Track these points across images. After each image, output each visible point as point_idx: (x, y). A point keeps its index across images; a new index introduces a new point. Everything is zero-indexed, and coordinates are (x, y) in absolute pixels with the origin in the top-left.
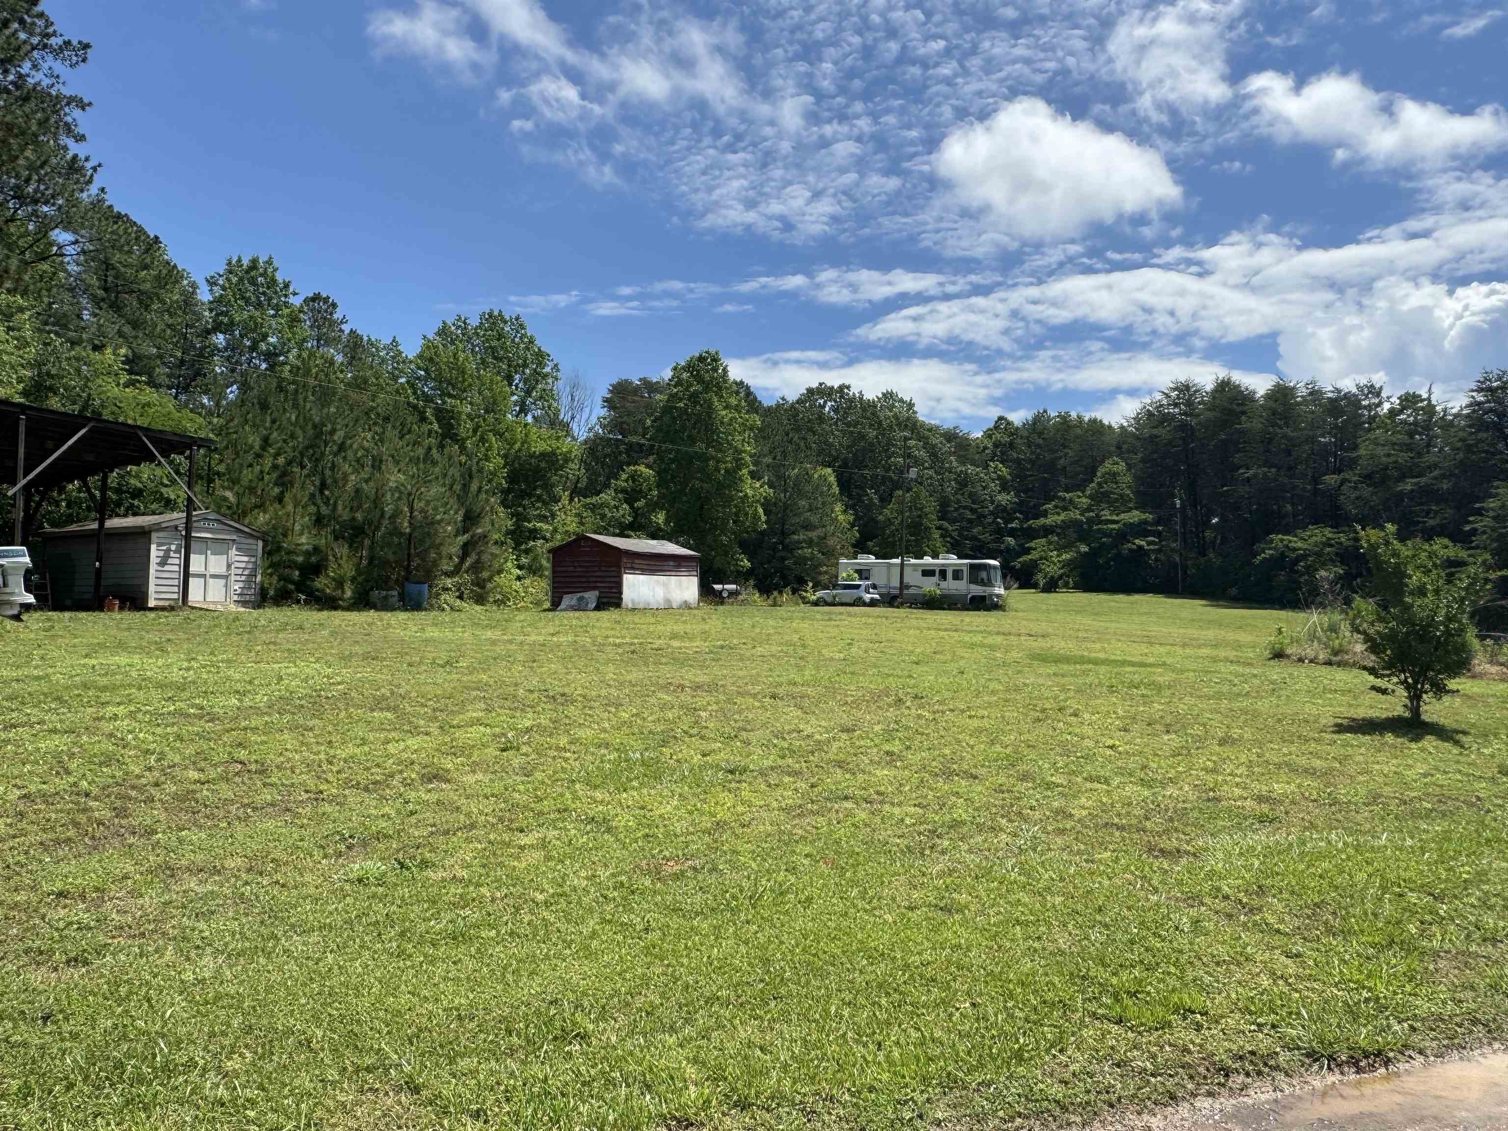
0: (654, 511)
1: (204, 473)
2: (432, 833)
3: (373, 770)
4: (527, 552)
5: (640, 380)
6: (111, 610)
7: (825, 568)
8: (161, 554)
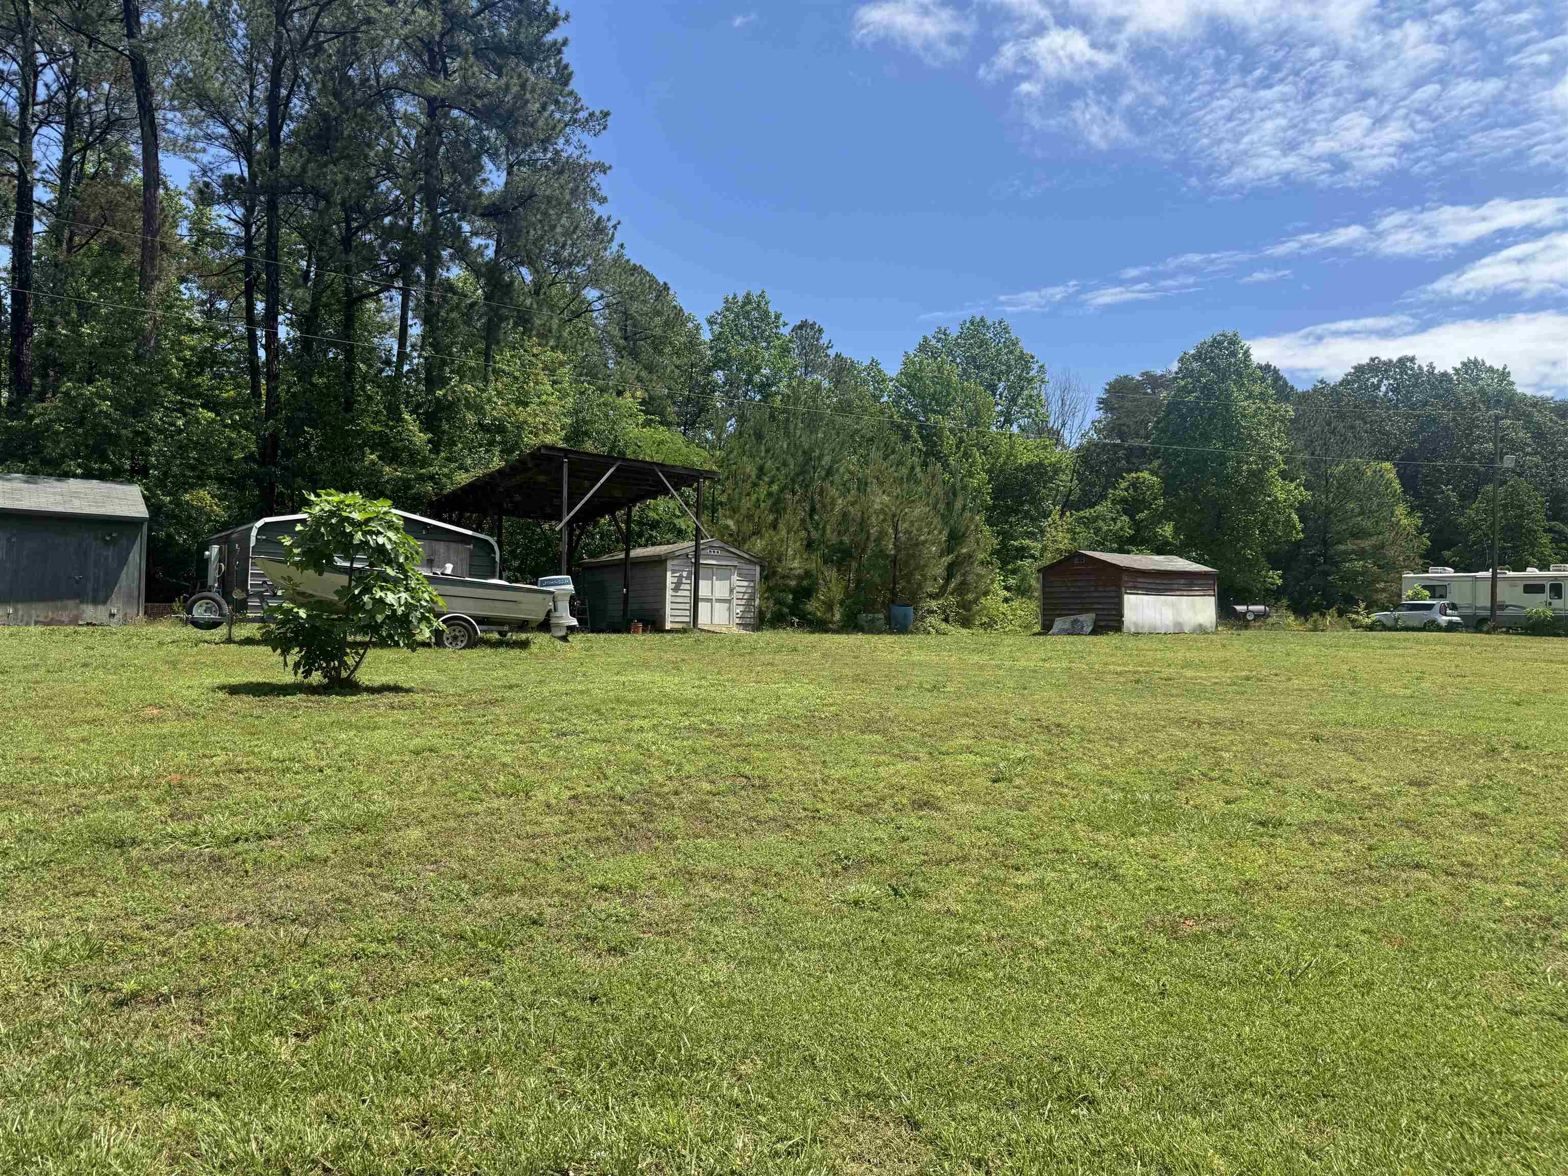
0: (1159, 522)
1: (708, 504)
2: (925, 862)
3: (865, 793)
4: (1014, 572)
5: (1143, 374)
6: (636, 632)
7: (1382, 585)
8: (675, 580)
